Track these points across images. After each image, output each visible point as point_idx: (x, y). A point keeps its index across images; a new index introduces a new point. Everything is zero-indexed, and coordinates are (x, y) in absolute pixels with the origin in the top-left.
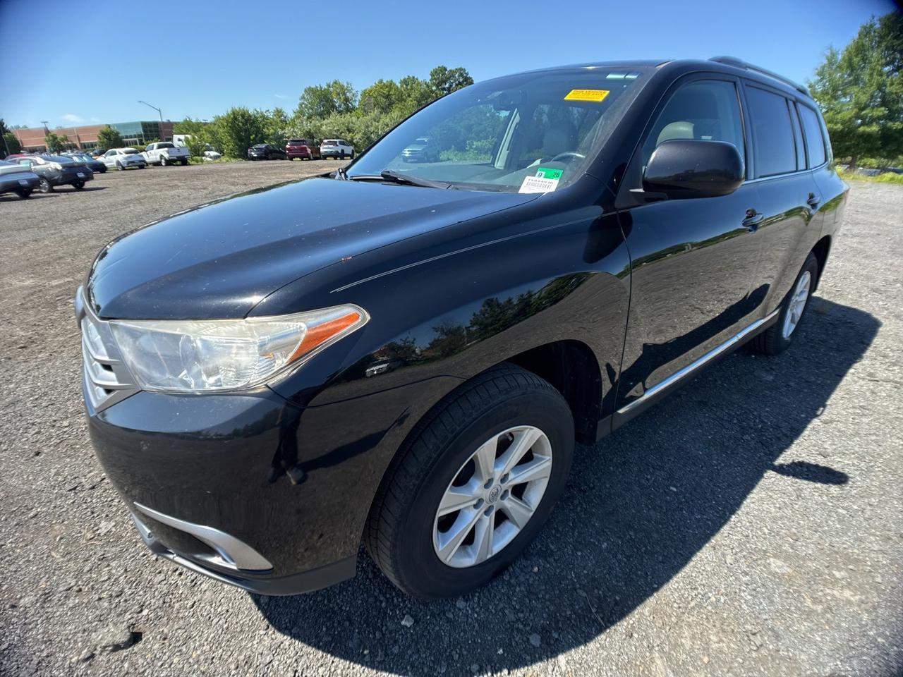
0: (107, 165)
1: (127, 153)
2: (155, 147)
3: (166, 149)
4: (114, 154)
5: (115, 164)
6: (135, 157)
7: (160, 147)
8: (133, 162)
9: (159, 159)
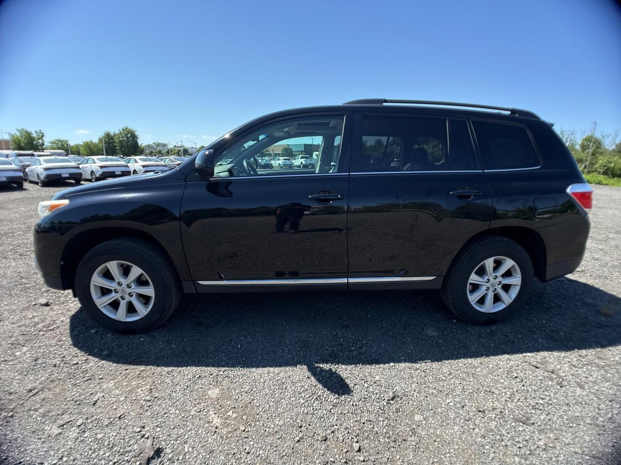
0: (274, 165)
1: (284, 159)
2: (300, 158)
3: (304, 159)
4: (279, 160)
5: (278, 165)
6: (288, 162)
7: (302, 158)
8: (287, 165)
9: (300, 164)
